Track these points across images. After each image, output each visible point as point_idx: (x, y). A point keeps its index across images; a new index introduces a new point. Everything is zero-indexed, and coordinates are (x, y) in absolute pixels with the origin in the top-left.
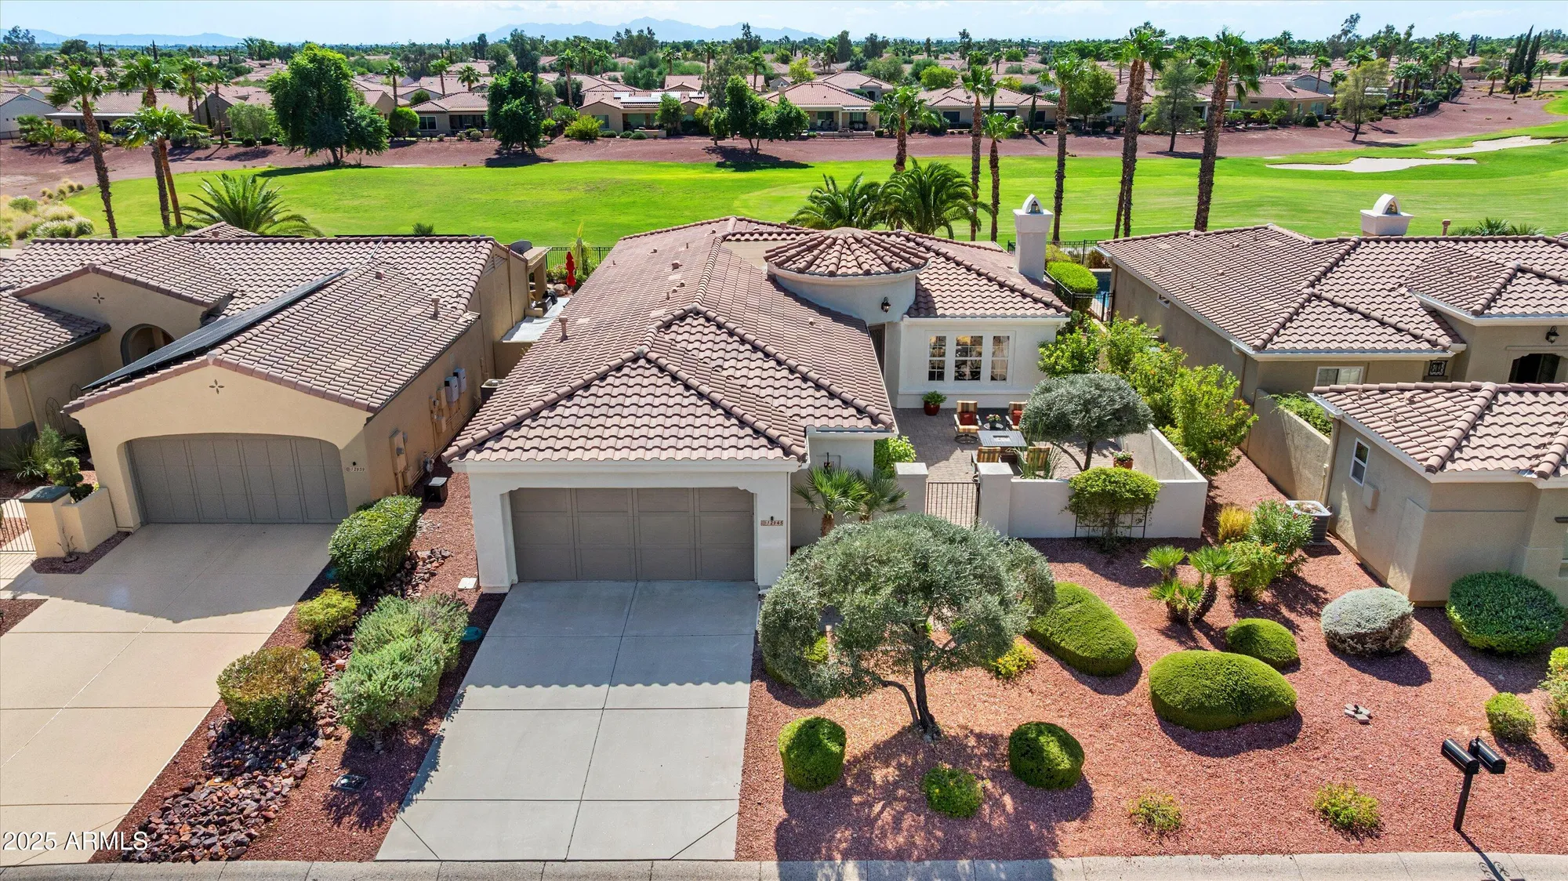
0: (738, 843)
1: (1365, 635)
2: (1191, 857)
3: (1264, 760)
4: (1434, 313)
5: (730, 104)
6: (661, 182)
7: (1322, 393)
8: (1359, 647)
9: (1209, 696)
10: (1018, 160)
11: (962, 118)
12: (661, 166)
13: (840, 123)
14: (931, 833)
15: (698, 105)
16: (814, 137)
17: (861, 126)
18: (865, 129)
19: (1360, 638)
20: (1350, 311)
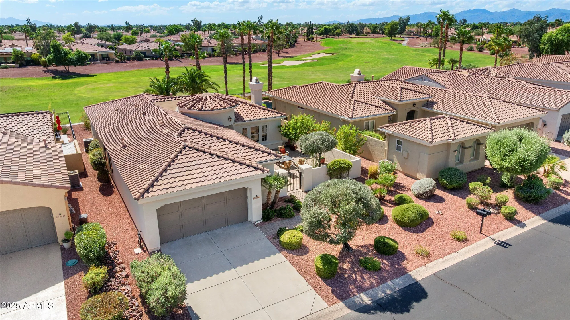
0: (325, 301)
1: (428, 191)
2: (438, 260)
3: (432, 230)
4: (384, 102)
5: (53, 52)
6: (33, 86)
7: (383, 127)
8: (427, 195)
9: (414, 216)
10: (176, 68)
11: (147, 54)
12: (24, 80)
13: (98, 58)
14: (374, 278)
15: (32, 53)
16: (90, 64)
17: (107, 59)
18: (109, 60)
19: (426, 193)
20: (366, 104)
